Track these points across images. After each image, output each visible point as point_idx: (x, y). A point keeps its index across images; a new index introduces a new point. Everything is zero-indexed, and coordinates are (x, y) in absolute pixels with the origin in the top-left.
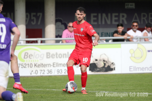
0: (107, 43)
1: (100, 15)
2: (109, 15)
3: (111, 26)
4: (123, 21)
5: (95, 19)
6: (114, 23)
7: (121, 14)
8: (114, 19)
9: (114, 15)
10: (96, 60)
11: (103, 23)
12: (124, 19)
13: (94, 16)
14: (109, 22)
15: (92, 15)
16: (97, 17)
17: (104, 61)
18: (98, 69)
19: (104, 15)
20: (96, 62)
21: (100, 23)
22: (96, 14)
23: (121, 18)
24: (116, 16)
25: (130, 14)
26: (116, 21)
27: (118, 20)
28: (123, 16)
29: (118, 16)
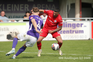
0: (18, 22)
1: (12, 5)
2: (18, 5)
3: (20, 12)
4: (26, 9)
5: (10, 7)
6: (21, 10)
7: (25, 5)
8: (21, 7)
9: (21, 5)
10: (11, 33)
11: (15, 10)
12: (27, 8)
13: (9, 6)
14: (18, 10)
15: (8, 5)
16: (11, 6)
17: (16, 33)
18: (12, 38)
19: (15, 5)
20: (11, 34)
21: (12, 10)
22: (10, 5)
23: (25, 7)
24: (22, 6)
25: (31, 5)
26: (22, 9)
27: (24, 9)
28: (27, 6)
29: (24, 6)
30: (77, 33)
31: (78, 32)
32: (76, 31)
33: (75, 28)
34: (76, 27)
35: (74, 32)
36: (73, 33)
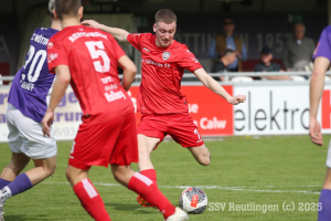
30: (72, 119)
31: (74, 117)
32: (66, 115)
33: (64, 104)
34: (68, 103)
35: (62, 118)
36: (58, 120)
